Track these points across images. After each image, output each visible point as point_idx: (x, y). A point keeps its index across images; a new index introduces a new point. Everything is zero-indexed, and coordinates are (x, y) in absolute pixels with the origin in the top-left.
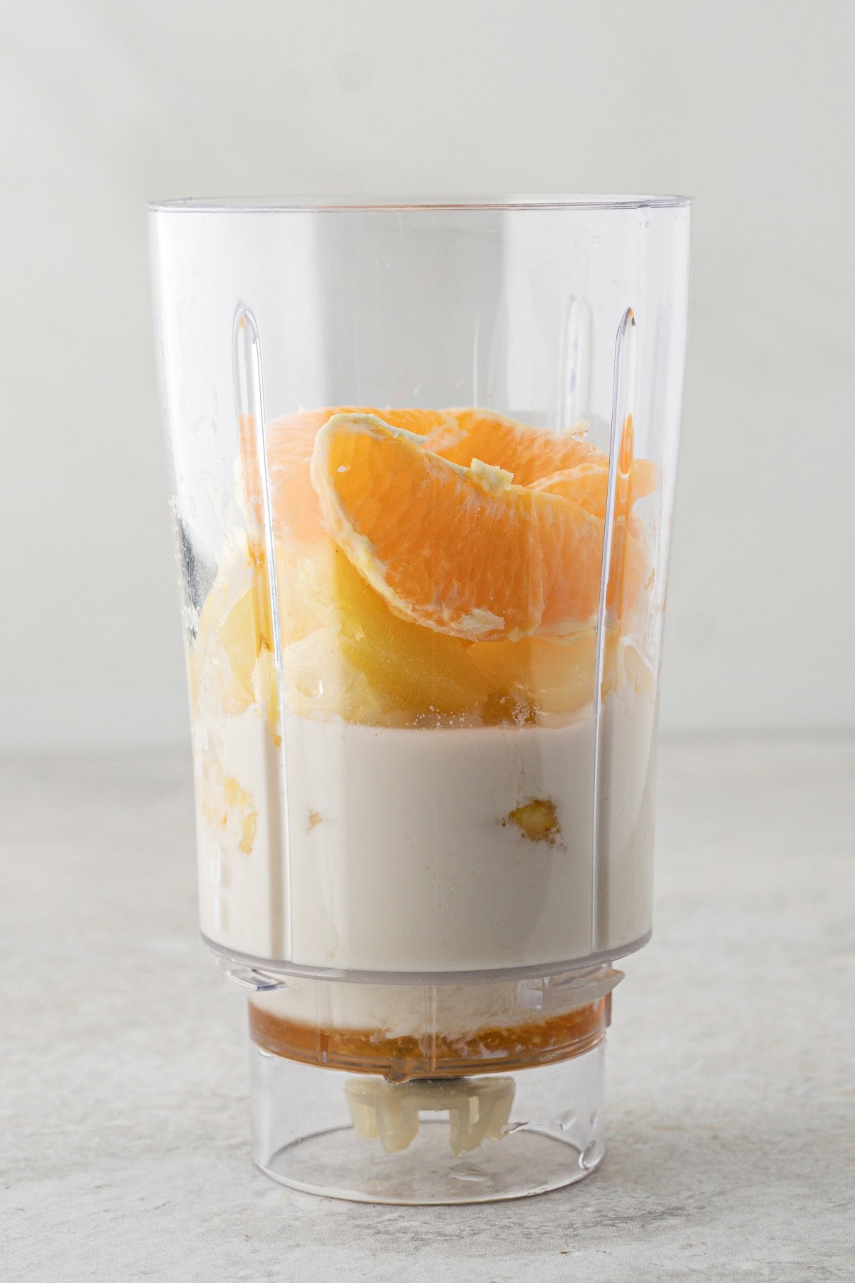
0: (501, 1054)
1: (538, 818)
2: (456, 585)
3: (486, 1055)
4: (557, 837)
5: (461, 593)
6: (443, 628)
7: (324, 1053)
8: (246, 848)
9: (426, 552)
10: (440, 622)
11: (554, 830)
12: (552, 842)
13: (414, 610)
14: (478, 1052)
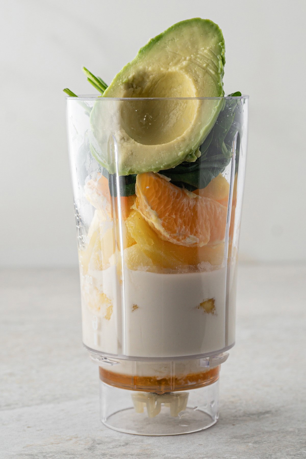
0: (194, 383)
1: (209, 305)
2: (184, 227)
3: (190, 384)
4: (215, 311)
5: (185, 230)
6: (179, 242)
7: (135, 386)
8: (108, 317)
9: (174, 216)
10: (178, 240)
11: (214, 309)
12: (213, 313)
13: (170, 236)
14: (187, 383)
